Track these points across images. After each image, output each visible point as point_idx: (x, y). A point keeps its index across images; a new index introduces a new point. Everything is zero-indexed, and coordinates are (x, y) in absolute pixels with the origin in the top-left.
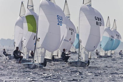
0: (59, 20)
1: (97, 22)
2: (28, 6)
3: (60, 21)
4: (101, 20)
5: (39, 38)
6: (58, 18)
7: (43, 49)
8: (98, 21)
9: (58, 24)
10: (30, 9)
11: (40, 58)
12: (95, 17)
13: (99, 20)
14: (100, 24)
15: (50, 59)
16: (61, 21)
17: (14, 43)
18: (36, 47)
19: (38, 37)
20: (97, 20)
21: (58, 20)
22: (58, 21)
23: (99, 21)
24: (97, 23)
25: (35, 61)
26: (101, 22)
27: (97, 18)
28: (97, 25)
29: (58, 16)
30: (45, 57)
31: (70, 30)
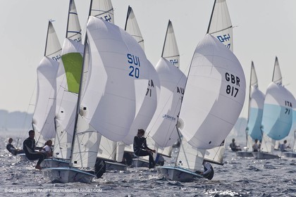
0: (133, 65)
1: (229, 86)
2: (67, 32)
3: (135, 67)
4: (238, 82)
5: (85, 109)
6: (130, 61)
7: (95, 135)
8: (232, 85)
9: (130, 75)
10: (73, 39)
11: (86, 157)
12: (227, 73)
13: (234, 83)
14: (235, 91)
15: (111, 158)
16: (137, 66)
17: (33, 123)
18: (77, 129)
19: (82, 105)
20: (230, 83)
21: (131, 65)
22: (131, 67)
23: (235, 85)
24: (228, 88)
25: (76, 162)
26: (237, 87)
27: (230, 77)
28: (228, 93)
29: (130, 57)
30: (99, 155)
31: (178, 91)
